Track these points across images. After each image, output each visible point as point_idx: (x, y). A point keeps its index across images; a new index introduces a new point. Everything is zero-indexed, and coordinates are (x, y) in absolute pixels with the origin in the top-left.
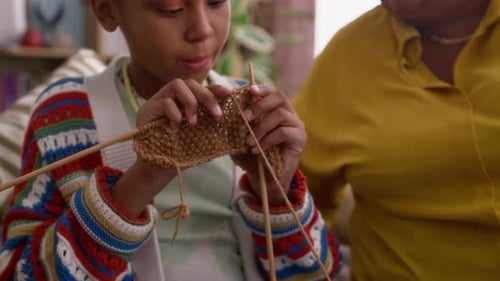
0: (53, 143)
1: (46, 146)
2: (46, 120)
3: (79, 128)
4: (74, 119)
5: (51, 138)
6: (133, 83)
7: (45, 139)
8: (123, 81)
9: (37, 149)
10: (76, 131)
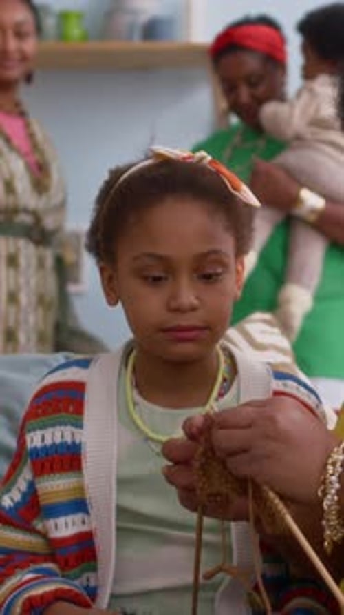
0: (40, 440)
1: (32, 440)
2: (40, 411)
3: (66, 424)
4: (43, 418)
5: (39, 433)
6: (134, 371)
7: (32, 434)
8: (126, 365)
9: (24, 442)
10: (62, 428)
